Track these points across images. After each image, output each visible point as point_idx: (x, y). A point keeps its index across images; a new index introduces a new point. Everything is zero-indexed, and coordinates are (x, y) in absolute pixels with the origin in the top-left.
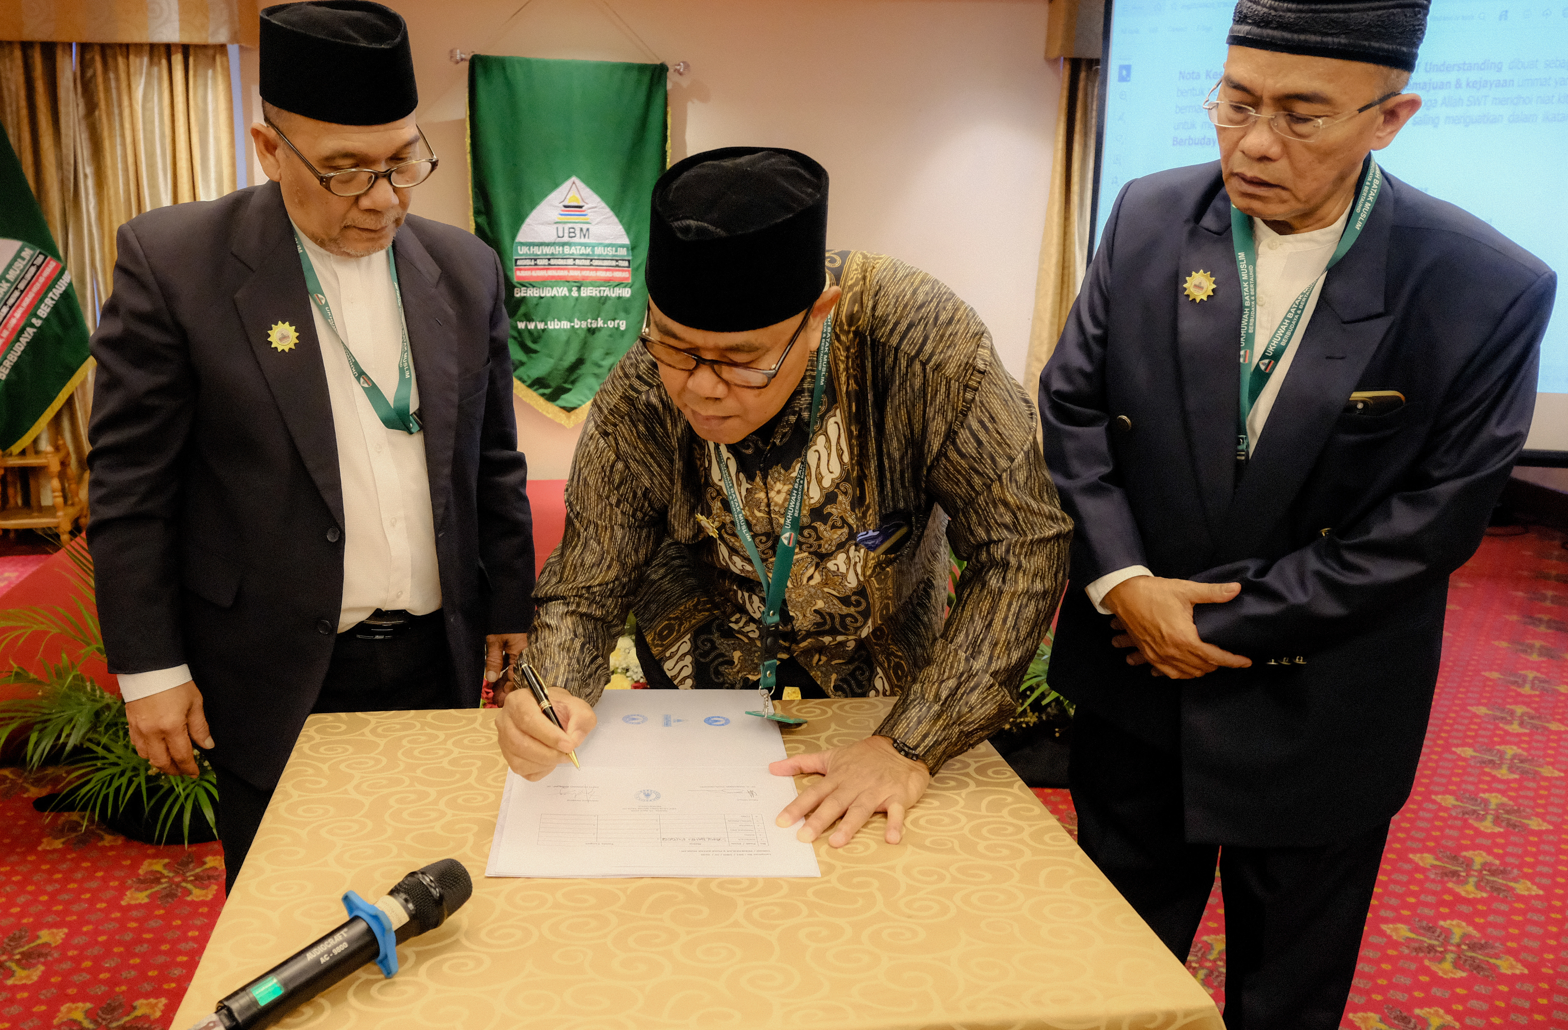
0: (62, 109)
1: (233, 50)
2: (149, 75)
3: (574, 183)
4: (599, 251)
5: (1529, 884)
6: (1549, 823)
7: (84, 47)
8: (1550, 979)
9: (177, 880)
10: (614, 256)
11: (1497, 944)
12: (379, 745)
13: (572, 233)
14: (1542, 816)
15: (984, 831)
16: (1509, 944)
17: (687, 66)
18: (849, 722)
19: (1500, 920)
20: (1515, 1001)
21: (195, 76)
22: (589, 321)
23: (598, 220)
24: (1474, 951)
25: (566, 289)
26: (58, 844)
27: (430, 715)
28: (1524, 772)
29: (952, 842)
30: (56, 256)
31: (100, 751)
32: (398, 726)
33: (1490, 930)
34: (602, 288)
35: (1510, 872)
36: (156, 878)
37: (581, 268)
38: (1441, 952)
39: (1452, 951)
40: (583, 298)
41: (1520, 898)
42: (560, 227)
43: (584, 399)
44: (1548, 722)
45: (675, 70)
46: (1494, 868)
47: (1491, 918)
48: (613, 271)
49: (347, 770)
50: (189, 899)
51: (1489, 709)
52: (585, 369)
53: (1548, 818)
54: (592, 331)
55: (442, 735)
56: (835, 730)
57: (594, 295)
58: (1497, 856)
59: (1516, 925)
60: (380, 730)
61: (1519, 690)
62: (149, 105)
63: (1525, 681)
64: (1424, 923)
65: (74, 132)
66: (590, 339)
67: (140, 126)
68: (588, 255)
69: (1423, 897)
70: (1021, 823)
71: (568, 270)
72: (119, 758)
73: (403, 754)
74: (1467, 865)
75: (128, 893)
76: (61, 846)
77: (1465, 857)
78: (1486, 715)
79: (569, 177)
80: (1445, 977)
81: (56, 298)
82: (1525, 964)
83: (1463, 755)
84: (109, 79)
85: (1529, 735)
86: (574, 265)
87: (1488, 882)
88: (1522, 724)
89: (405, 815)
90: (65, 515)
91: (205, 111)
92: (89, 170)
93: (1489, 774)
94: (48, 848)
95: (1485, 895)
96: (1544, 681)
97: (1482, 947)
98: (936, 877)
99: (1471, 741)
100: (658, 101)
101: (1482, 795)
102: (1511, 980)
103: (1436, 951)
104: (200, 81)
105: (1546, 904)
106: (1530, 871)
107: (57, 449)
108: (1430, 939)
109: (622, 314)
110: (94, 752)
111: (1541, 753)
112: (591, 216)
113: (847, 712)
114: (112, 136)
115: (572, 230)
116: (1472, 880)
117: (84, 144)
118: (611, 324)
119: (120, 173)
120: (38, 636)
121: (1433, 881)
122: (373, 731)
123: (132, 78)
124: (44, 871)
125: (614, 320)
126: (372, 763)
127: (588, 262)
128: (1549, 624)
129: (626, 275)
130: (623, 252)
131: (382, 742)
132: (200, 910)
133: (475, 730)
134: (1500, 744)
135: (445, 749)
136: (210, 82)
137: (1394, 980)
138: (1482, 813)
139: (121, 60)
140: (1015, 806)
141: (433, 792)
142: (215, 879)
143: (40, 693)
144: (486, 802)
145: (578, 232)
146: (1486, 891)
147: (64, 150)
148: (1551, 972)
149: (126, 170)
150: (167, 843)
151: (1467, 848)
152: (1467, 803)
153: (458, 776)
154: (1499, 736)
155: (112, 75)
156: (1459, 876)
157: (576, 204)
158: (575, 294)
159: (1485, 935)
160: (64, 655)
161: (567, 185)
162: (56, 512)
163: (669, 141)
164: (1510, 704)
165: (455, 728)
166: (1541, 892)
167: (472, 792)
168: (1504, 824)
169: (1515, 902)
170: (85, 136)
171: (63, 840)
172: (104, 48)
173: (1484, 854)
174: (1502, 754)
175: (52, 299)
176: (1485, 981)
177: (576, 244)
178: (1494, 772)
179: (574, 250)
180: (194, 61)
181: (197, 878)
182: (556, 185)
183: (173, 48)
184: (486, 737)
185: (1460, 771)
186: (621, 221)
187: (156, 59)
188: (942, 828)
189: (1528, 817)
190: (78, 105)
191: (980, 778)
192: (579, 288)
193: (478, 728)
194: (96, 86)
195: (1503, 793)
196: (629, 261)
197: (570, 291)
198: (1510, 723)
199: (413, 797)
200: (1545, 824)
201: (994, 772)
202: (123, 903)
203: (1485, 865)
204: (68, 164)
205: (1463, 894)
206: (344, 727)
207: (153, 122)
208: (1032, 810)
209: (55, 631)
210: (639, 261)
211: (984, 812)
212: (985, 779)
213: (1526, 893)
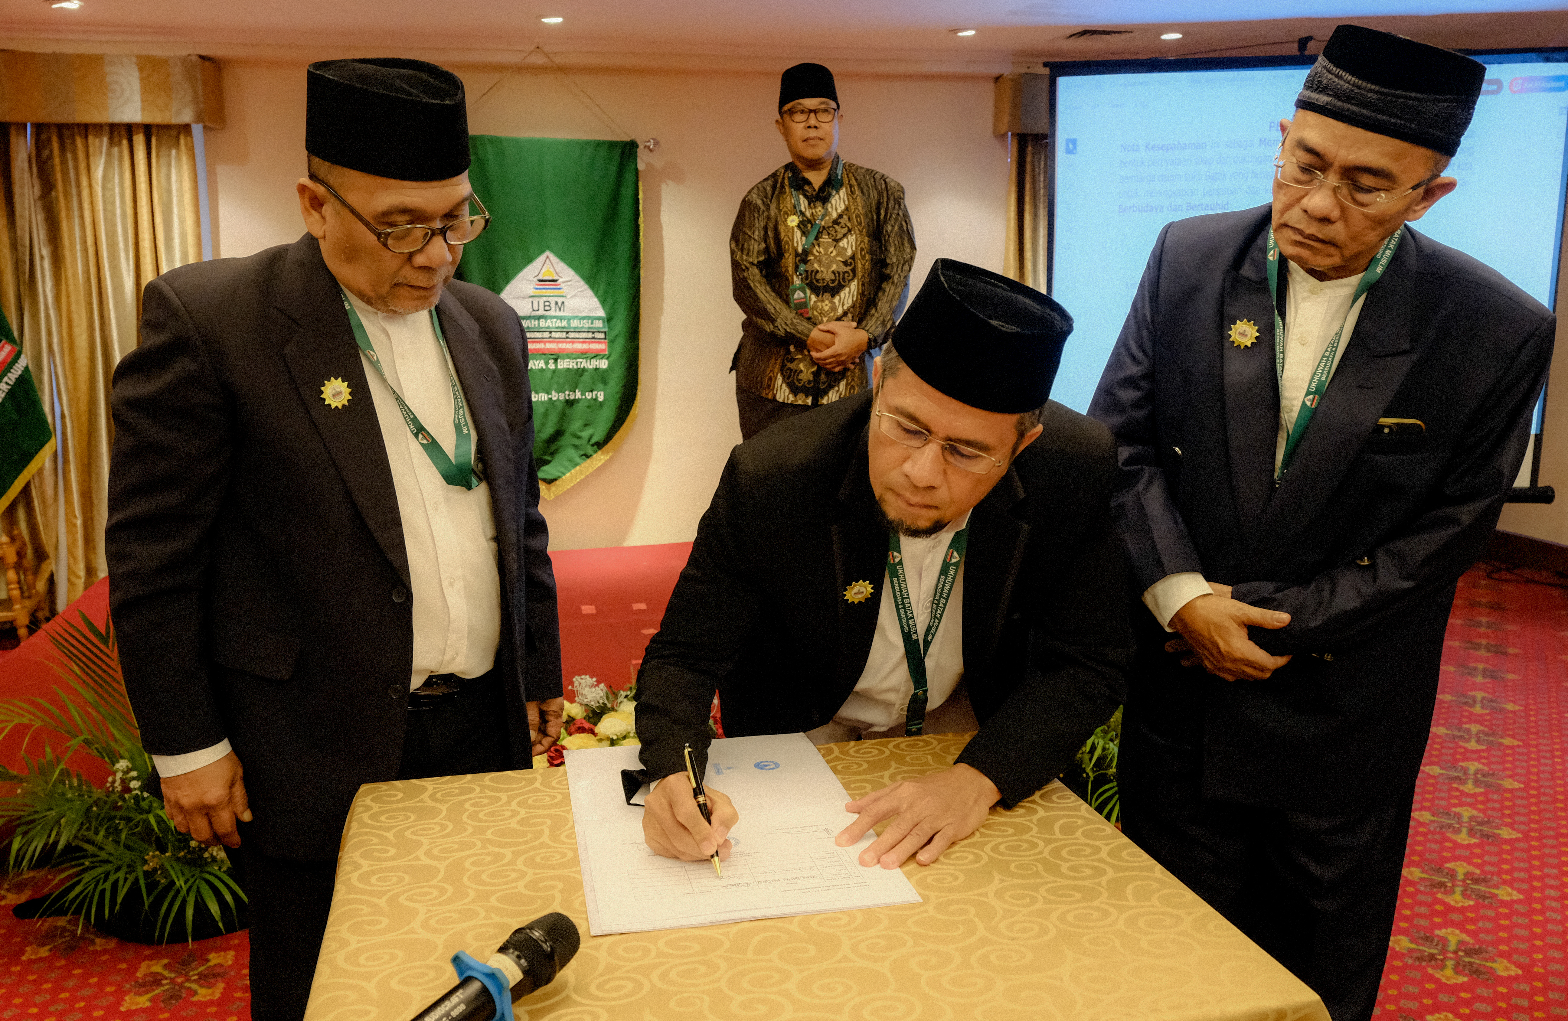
0: (17, 190)
1: (197, 130)
2: (109, 155)
3: (548, 257)
4: (574, 323)
5: (1509, 889)
6: (1518, 832)
7: (39, 128)
8: (1542, 978)
9: (180, 980)
10: (590, 328)
11: (1490, 949)
12: (441, 811)
13: (547, 306)
14: (1511, 826)
15: (1064, 853)
16: (1501, 947)
17: (657, 143)
18: (908, 759)
19: (1489, 925)
20: (1515, 1000)
21: (158, 156)
22: (567, 392)
23: (573, 294)
24: (1471, 957)
25: (542, 362)
26: (44, 952)
27: (488, 778)
28: (1487, 785)
29: (1036, 866)
30: (10, 338)
31: (90, 849)
32: (457, 791)
33: (1482, 936)
34: (579, 360)
35: (1491, 880)
36: (156, 980)
37: (557, 340)
38: (1441, 960)
39: (1451, 958)
40: (561, 370)
41: (1504, 903)
42: (535, 300)
43: (563, 470)
44: (1502, 737)
45: (645, 147)
46: (1476, 877)
47: (1481, 924)
48: (589, 343)
49: (414, 837)
50: (195, 999)
51: (1447, 729)
52: (566, 440)
53: (1516, 826)
54: (570, 403)
55: (504, 797)
56: (897, 768)
57: (571, 367)
58: (1477, 866)
59: (1503, 928)
60: (438, 796)
61: (1471, 710)
62: (109, 185)
63: (1475, 702)
64: (1422, 934)
65: (30, 214)
66: (568, 411)
67: (100, 206)
68: (564, 327)
69: (1416, 909)
70: (1098, 843)
71: (545, 343)
72: (110, 854)
73: (468, 817)
74: (1452, 876)
75: (127, 998)
76: (46, 954)
77: (1448, 868)
78: (1446, 734)
79: (543, 252)
80: (1448, 983)
81: (11, 383)
82: (1519, 965)
83: (1431, 773)
84: (67, 160)
85: (1487, 750)
86: (550, 337)
87: (1473, 890)
88: (1478, 741)
89: (484, 877)
90: (23, 608)
91: (169, 191)
92: (45, 252)
93: (1457, 790)
94: (33, 957)
95: (1472, 903)
96: (1491, 701)
97: (1477, 952)
98: (1028, 900)
99: (1436, 760)
100: (629, 177)
101: (1454, 809)
102: (1509, 981)
103: (1436, 959)
104: (164, 160)
105: (1527, 908)
106: (1508, 877)
107: (13, 539)
108: (1430, 948)
109: (601, 386)
110: (85, 850)
111: (1500, 767)
112: (565, 289)
113: (902, 750)
114: (69, 217)
115: (547, 304)
116: (1458, 890)
117: (40, 227)
118: (589, 396)
119: (79, 255)
120: (19, 731)
121: (1423, 893)
122: (432, 797)
123: (92, 158)
124: (30, 982)
125: (592, 391)
126: (438, 828)
127: (564, 335)
128: (1488, 648)
129: (602, 346)
130: (599, 324)
131: (444, 807)
132: (208, 1010)
133: (536, 790)
134: (1462, 761)
135: (511, 810)
136: (173, 162)
137: (1403, 990)
138: (1457, 826)
139: (79, 142)
140: (1087, 828)
141: (508, 853)
142: (222, 977)
143: (19, 791)
144: (562, 860)
145: (553, 305)
146: (1472, 899)
147: (19, 232)
148: (1542, 970)
149: (85, 251)
150: (168, 942)
151: (1448, 860)
152: (1442, 817)
153: (530, 835)
154: (1461, 753)
155: (69, 156)
156: (1446, 887)
157: (550, 278)
158: (552, 366)
159: (1478, 941)
160: (48, 749)
161: (541, 259)
162: (13, 605)
163: (641, 215)
164: (1466, 723)
165: (517, 789)
166: (1521, 897)
167: (551, 850)
168: (1478, 835)
169: (1499, 907)
170: (41, 217)
171: (49, 947)
172: (61, 128)
173: (1465, 864)
174: (1465, 770)
175: (7, 384)
176: (1485, 984)
177: (552, 317)
178: (1462, 788)
179: (549, 323)
180: (157, 140)
181: (201, 976)
182: (529, 260)
183: (134, 128)
184: (550, 796)
185: (1431, 788)
186: (596, 294)
187: (116, 139)
188: (1022, 853)
189: (1498, 827)
190: (33, 186)
191: (1047, 804)
192: (556, 360)
193: (540, 787)
194: (53, 165)
195: (1473, 806)
196: (605, 333)
197: (547, 363)
198: (1468, 740)
199: (488, 859)
200: (1515, 833)
201: (1058, 798)
202: (123, 1009)
203: (1467, 875)
204: (24, 245)
205: (1452, 903)
206: (400, 795)
207: (113, 203)
208: (1104, 830)
209: (38, 724)
210: (614, 333)
211: (1058, 835)
212: (1052, 805)
213: (1508, 898)
